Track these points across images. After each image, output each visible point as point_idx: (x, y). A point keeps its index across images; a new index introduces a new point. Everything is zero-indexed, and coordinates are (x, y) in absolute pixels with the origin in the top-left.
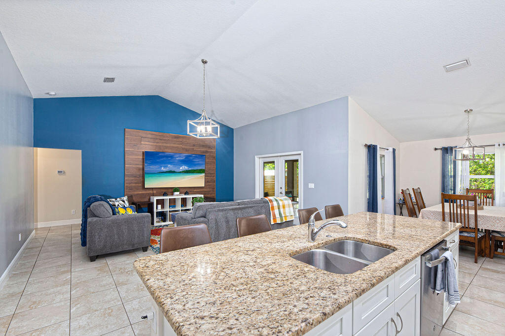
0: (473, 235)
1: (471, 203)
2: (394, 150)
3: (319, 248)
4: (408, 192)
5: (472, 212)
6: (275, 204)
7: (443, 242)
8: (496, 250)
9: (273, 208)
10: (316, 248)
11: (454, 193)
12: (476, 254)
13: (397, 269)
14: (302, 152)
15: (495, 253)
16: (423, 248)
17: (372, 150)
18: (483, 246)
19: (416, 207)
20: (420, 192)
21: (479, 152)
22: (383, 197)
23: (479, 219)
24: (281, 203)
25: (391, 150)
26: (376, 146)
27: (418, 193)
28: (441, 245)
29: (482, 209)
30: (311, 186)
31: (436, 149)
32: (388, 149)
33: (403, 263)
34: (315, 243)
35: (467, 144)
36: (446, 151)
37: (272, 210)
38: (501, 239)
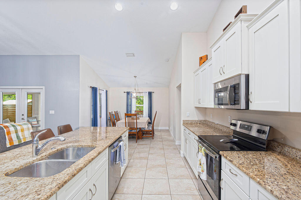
0: (135, 131)
1: (135, 117)
2: (107, 91)
3: (42, 159)
4: (112, 114)
5: (135, 121)
6: (12, 129)
7: (121, 137)
8: (143, 136)
9: (9, 133)
10: (39, 161)
11: (131, 113)
12: (137, 138)
13: (93, 159)
14: (44, 87)
15: (143, 137)
16: (110, 143)
17: (94, 90)
18: (139, 135)
19: (116, 121)
20: (118, 113)
21: (139, 95)
22: (101, 117)
23: (137, 124)
24: (19, 128)
25: (105, 91)
26: (97, 88)
27: (117, 113)
28: (119, 139)
29: (139, 119)
30: (52, 112)
31: (124, 92)
32: (103, 91)
33: (97, 154)
34: (39, 157)
35: (135, 91)
36: (128, 93)
37: (8, 135)
38: (144, 131)
